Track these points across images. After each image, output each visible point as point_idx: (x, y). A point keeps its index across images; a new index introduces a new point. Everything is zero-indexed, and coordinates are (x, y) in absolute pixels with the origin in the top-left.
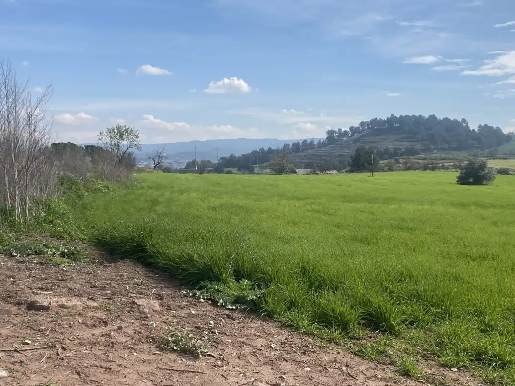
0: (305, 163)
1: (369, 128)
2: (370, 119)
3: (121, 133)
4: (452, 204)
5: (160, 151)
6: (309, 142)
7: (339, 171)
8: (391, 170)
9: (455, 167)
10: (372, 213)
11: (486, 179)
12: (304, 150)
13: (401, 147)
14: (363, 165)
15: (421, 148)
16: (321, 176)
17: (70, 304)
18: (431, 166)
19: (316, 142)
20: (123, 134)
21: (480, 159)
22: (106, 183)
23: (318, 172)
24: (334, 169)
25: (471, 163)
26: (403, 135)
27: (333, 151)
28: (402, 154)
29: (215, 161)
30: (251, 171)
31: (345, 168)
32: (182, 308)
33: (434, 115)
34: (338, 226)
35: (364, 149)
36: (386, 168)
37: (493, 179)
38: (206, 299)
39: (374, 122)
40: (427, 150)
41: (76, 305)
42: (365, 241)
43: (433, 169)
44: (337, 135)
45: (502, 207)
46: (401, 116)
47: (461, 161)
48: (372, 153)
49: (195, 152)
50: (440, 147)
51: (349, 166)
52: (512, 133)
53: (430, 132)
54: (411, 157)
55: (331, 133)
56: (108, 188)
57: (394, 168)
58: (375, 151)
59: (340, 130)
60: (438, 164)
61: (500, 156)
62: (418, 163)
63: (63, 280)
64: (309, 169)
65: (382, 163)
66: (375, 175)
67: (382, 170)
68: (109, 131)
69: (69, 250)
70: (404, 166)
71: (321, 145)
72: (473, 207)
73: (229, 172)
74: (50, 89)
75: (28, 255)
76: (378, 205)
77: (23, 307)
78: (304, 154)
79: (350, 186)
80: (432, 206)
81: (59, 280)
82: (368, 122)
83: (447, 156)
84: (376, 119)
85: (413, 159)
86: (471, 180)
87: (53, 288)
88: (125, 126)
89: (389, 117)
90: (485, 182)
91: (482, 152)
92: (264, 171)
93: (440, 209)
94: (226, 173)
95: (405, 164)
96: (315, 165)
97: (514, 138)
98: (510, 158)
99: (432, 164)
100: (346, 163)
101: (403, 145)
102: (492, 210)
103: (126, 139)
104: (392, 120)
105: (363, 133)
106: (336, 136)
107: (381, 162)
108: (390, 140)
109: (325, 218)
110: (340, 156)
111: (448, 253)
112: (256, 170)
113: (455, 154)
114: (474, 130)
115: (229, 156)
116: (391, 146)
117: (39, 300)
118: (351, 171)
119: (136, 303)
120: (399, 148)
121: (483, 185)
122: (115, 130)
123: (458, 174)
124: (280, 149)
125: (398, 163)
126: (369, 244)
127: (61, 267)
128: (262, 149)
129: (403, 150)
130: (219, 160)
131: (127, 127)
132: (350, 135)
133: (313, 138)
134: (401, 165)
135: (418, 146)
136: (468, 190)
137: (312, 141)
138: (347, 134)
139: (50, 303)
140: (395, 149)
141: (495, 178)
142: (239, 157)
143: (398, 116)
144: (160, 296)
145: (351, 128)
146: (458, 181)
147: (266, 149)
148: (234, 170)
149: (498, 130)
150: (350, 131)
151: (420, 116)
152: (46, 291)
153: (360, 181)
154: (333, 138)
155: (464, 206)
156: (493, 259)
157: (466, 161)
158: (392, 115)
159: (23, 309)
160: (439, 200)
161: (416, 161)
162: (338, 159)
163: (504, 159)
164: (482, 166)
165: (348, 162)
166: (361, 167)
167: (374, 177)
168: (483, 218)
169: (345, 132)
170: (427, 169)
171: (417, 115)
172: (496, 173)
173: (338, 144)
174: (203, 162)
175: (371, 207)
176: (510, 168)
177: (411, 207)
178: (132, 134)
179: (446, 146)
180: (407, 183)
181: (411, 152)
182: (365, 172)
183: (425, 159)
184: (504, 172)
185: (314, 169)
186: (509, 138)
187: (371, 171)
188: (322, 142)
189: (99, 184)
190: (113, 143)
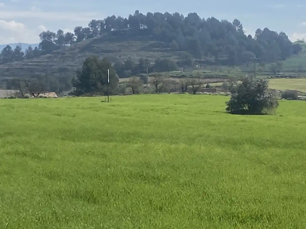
0: (7, 80)
1: (103, 30)
2: (106, 17)
4: (219, 142)
6: (13, 48)
7: (59, 92)
8: (135, 92)
9: (225, 88)
10: (104, 156)
11: (266, 106)
12: (6, 61)
13: (150, 59)
14: (94, 85)
15: (177, 60)
16: (32, 101)
18: (191, 86)
19: (23, 50)
21: (258, 78)
23: (28, 95)
24: (52, 90)
25: (246, 83)
26: (152, 42)
27: (50, 64)
28: (151, 70)
31: (67, 88)
33: (195, 14)
34: (52, 176)
35: (95, 60)
36: (128, 90)
37: (277, 107)
39: (110, 21)
40: (186, 64)
42: (91, 199)
43: (194, 91)
44: (56, 39)
45: (286, 146)
46: (149, 14)
47: (232, 79)
48: (108, 66)
50: (203, 60)
51: (74, 86)
52: (302, 42)
53: (189, 38)
54: (163, 73)
55: (46, 36)
57: (140, 89)
58: (113, 64)
59: (60, 32)
60: (201, 84)
61: (287, 74)
62: (174, 83)
64: (14, 89)
65: (124, 82)
66: (111, 99)
67: (122, 92)
70: (154, 87)
71: (33, 53)
72: (247, 146)
76: (114, 143)
78: (7, 67)
79: (74, 116)
80: (190, 145)
82: (101, 22)
83: (213, 73)
84: (114, 17)
85: (166, 77)
86: (246, 108)
89: (133, 15)
90: (265, 110)
91: (261, 68)
93: (200, 149)
95: (156, 83)
96: (22, 84)
97: (304, 49)
98: (299, 77)
99: (192, 84)
100: (70, 82)
101: (153, 57)
102: (273, 150)
105: (95, 38)
106: (55, 41)
107: (121, 80)
109: (32, 164)
110: (61, 70)
111: (208, 213)
113: (225, 70)
114: (250, 36)
116: (135, 58)
118: (77, 94)
120: (146, 60)
121: (262, 114)
123: (228, 99)
125: (146, 82)
126: (95, 201)
129: (152, 63)
132: (75, 40)
133: (20, 44)
134: (149, 85)
135: (174, 59)
136: (243, 121)
137: (18, 47)
138: (71, 39)
140: (141, 61)
141: (278, 104)
143: (145, 14)
145: (77, 30)
146: (228, 109)
149: (283, 36)
150: (76, 34)
151: (177, 14)
153: (90, 108)
154: (50, 44)
155: (234, 144)
156: (269, 219)
157: (239, 80)
158: (137, 12)
160: (201, 136)
161: (172, 79)
162: (57, 75)
163: (291, 77)
164: (261, 88)
165: (73, 80)
166: (93, 88)
167: (109, 103)
168: (260, 162)
169: (68, 35)
170: (186, 91)
171: (171, 13)
172: (280, 98)
173: (59, 53)
175: (104, 147)
176: (298, 90)
177: (160, 147)
179: (212, 59)
180: (157, 111)
181: (163, 66)
182: (97, 95)
183: (183, 76)
184: (290, 96)
185: (21, 90)
186: (297, 48)
187: (107, 94)
188: (33, 49)
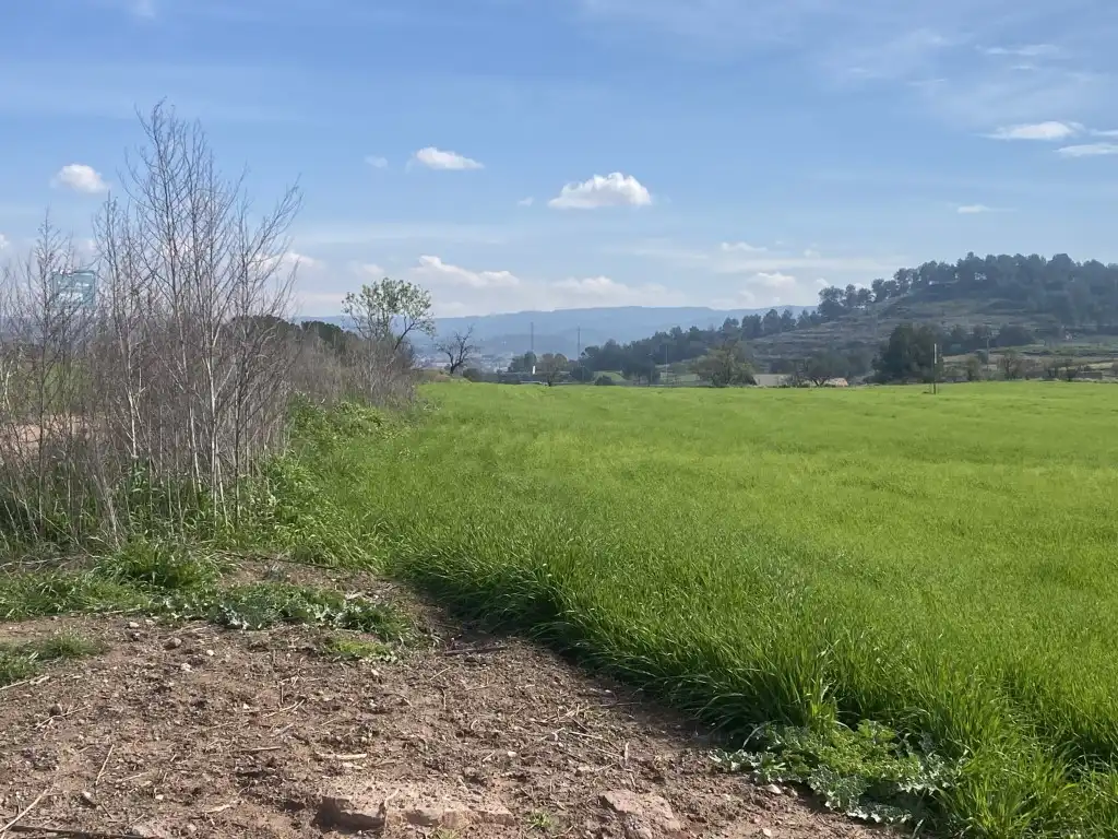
0: (771, 361)
1: (916, 284)
2: (921, 264)
3: (393, 296)
5: (463, 335)
6: (780, 314)
7: (850, 378)
8: (972, 377)
9: (1115, 372)
12: (769, 332)
13: (990, 326)
14: (908, 367)
15: (1035, 328)
16: (817, 392)
17: (437, 811)
18: (1064, 369)
19: (795, 316)
20: (397, 299)
22: (373, 411)
23: (807, 382)
24: (840, 375)
26: (993, 301)
27: (835, 335)
28: (993, 343)
29: (573, 356)
30: (653, 380)
31: (862, 371)
32: (731, 818)
33: (1065, 256)
35: (909, 330)
36: (960, 374)
38: (784, 784)
39: (928, 270)
40: (1051, 333)
41: (454, 814)
43: (1070, 377)
44: (844, 298)
46: (990, 258)
49: (532, 336)
50: (1077, 327)
51: (874, 368)
53: (1056, 293)
54: (1015, 348)
55: (829, 294)
56: (379, 423)
57: (979, 373)
59: (850, 288)
60: (1077, 364)
62: (1031, 363)
63: (382, 711)
64: (783, 373)
65: (951, 363)
66: (940, 391)
67: (954, 379)
68: (367, 292)
69: (365, 608)
70: (1002, 369)
71: (809, 320)
73: (606, 382)
74: (295, 197)
75: (268, 624)
77: (307, 817)
78: (770, 341)
79: (893, 416)
81: (370, 711)
82: (913, 272)
83: (1094, 347)
84: (934, 263)
85: (1020, 354)
87: (364, 739)
88: (402, 281)
89: (964, 259)
92: (683, 378)
94: (597, 384)
95: (1006, 364)
96: (799, 366)
99: (1066, 365)
100: (867, 361)
101: (996, 324)
103: (402, 310)
104: (970, 265)
105: (903, 296)
106: (842, 302)
107: (946, 359)
108: (966, 311)
110: (853, 345)
112: (663, 376)
115: (604, 344)
116: (968, 324)
117: (350, 798)
118: (882, 381)
119: (612, 806)
120: (985, 328)
122: (381, 291)
124: (717, 330)
125: (986, 363)
127: (364, 667)
128: (676, 331)
129: (996, 333)
130: (583, 354)
131: (406, 285)
132: (873, 299)
133: (791, 307)
134: (992, 367)
135: (1028, 326)
137: (787, 311)
138: (867, 298)
139: (382, 809)
140: (977, 330)
142: (626, 348)
143: (983, 257)
144: (652, 770)
145: (877, 285)
147: (685, 329)
148: (616, 376)
150: (874, 291)
151: (1035, 257)
152: (349, 750)
153: (912, 404)
154: (835, 306)
158: (971, 254)
159: (307, 826)
161: (1027, 358)
162: (847, 351)
165: (873, 359)
166: (904, 371)
167: (937, 396)
169: (862, 291)
170: (1055, 376)
171: (1026, 254)
173: (848, 319)
174: (547, 356)
178: (415, 300)
179: (1092, 325)
180: (1020, 409)
181: (1013, 337)
182: (912, 383)
183: (1046, 353)
185: (796, 376)
187: (926, 381)
188: (810, 314)
189: (360, 414)
190: (375, 317)
